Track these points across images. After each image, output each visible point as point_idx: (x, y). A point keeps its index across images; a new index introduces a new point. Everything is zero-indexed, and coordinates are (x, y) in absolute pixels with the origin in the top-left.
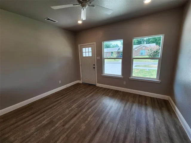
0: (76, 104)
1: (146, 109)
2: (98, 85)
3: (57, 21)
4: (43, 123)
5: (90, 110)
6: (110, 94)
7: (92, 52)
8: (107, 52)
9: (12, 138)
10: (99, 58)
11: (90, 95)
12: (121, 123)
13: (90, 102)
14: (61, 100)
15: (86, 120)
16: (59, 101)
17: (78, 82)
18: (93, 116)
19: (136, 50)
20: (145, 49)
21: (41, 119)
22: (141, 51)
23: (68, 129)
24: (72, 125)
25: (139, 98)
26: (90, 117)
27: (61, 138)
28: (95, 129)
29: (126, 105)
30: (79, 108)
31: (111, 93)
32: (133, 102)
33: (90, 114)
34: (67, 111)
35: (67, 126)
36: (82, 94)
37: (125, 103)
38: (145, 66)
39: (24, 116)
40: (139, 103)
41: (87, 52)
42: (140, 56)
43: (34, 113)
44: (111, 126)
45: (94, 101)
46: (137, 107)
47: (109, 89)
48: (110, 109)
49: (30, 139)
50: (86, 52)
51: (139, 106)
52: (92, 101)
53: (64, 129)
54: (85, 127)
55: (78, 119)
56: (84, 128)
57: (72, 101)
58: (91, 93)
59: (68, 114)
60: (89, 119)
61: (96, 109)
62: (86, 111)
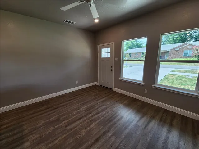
0: (85, 107)
1: (169, 132)
2: (115, 89)
3: (75, 23)
4: (51, 119)
5: (96, 116)
6: (125, 102)
7: (111, 53)
8: (137, 53)
9: (25, 127)
10: (117, 59)
11: (103, 99)
12: (126, 141)
13: (100, 107)
14: (74, 100)
15: (89, 126)
16: (72, 101)
17: (95, 83)
18: (97, 123)
19: (178, 49)
20: (192, 48)
21: (51, 115)
22: (185, 52)
23: (68, 131)
24: (74, 128)
25: (163, 113)
26: (94, 124)
27: (59, 139)
28: (94, 139)
29: (141, 118)
30: (86, 111)
31: (127, 101)
32: (153, 117)
33: (95, 120)
34: (75, 112)
35: (69, 128)
36: (95, 97)
37: (140, 116)
38: (188, 71)
39: (41, 109)
40: (161, 120)
41: (106, 53)
42: (183, 57)
43: (48, 108)
44: (113, 141)
45: (104, 107)
46: (156, 126)
47: (127, 96)
48: (118, 120)
49: (36, 132)
50: (104, 53)
51: (159, 125)
52: (102, 106)
53: (65, 130)
54: (85, 133)
55: (81, 123)
56: (83, 134)
57: (82, 103)
58: (104, 97)
59: (75, 115)
60: (92, 126)
61: (104, 116)
62: (92, 116)
